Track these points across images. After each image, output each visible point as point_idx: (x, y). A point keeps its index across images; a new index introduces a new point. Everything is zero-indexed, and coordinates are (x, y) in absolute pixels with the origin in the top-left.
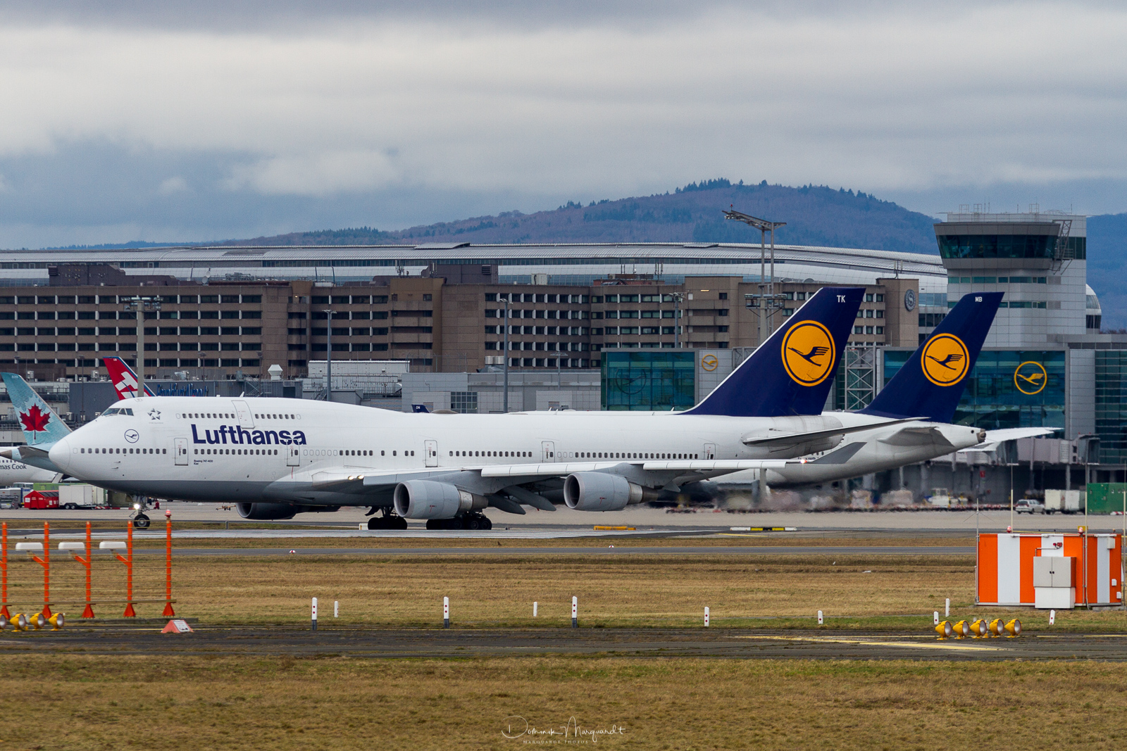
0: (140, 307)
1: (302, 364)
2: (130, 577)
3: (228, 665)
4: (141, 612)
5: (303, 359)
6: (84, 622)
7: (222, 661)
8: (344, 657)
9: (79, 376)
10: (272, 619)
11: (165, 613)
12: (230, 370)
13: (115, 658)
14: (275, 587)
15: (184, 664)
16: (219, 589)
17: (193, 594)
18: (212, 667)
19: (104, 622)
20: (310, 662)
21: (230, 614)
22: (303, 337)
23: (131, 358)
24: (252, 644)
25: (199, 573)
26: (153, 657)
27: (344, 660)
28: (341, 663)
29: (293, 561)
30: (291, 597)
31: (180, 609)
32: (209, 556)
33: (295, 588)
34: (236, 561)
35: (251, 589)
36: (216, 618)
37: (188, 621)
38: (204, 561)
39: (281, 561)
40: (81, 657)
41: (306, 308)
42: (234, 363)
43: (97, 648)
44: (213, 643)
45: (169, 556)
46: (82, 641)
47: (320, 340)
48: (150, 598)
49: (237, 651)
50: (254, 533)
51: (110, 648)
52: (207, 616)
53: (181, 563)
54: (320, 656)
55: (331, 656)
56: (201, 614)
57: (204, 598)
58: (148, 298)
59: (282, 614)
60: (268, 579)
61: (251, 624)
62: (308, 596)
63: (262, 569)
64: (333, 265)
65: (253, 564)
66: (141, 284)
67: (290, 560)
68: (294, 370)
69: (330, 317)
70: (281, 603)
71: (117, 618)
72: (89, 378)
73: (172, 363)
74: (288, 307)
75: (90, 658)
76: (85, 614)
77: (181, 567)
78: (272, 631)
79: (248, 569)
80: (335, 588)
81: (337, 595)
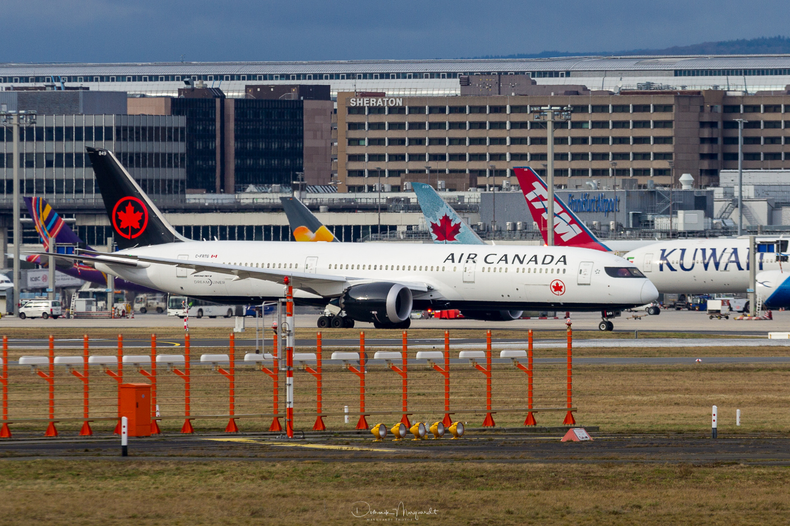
0: (549, 117)
1: (713, 174)
2: (531, 386)
3: (626, 473)
4: (542, 421)
5: (714, 168)
6: (484, 430)
7: (620, 469)
8: (742, 465)
9: (491, 186)
10: (673, 428)
11: (566, 421)
12: (642, 180)
13: (513, 466)
14: (678, 395)
15: (582, 472)
16: (622, 397)
17: (596, 402)
18: (610, 474)
19: (505, 430)
20: (708, 470)
21: (632, 423)
22: (715, 146)
23: (541, 167)
24: (651, 452)
25: (603, 382)
26: (551, 465)
27: (742, 468)
28: (739, 471)
29: (698, 369)
30: (694, 406)
31: (582, 418)
32: (616, 365)
33: (698, 396)
34: (641, 370)
35: (655, 398)
36: (618, 427)
37: (588, 430)
38: (609, 369)
39: (687, 369)
40: (478, 466)
41: (718, 118)
42: (646, 172)
43: (496, 456)
44: (612, 452)
45: (570, 365)
46: (481, 449)
47: (731, 149)
48: (553, 407)
49: (636, 459)
50: (662, 342)
51: (508, 457)
52: (610, 425)
53: (587, 372)
54: (718, 464)
55: (729, 464)
56: (603, 423)
57: (607, 407)
58: (558, 108)
59: (684, 422)
60: (672, 388)
61: (652, 432)
62: (710, 404)
63: (668, 378)
64: (728, 75)
65: (658, 372)
66: (552, 94)
67: (697, 369)
68: (705, 179)
69: (740, 126)
70: (684, 412)
71: (519, 426)
72: (500, 188)
73: (583, 172)
74: (699, 116)
75: (488, 466)
76: (486, 423)
77: (586, 376)
78: (672, 439)
79: (653, 377)
80: (738, 397)
81: (740, 404)
